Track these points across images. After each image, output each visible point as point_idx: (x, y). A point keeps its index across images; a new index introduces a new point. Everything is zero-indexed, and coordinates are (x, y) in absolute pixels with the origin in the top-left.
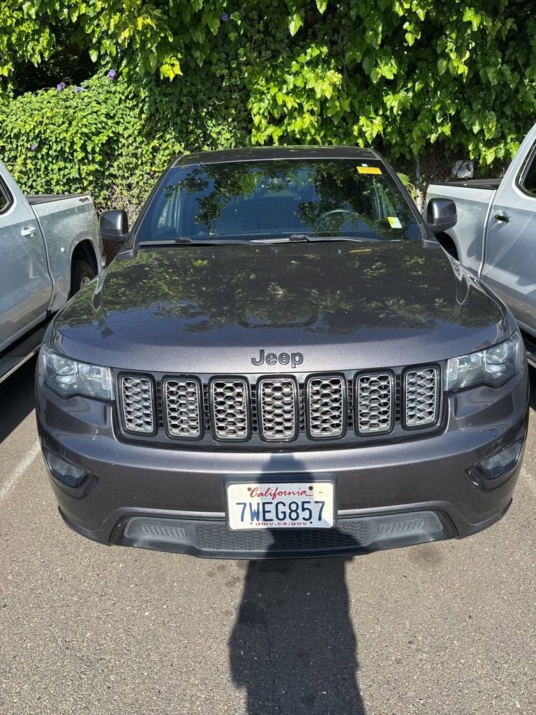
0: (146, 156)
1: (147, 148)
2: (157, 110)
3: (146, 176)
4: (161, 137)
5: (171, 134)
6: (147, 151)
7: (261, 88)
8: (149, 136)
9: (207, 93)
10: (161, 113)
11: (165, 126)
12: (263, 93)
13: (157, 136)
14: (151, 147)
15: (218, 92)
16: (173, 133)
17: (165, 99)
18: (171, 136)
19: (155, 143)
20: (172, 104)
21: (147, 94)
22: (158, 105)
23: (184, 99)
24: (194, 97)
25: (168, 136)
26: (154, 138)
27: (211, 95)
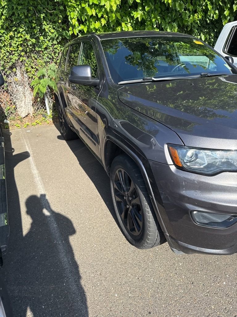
0: (7, 42)
1: (7, 37)
2: (13, 14)
3: (8, 54)
4: (16, 30)
5: (23, 28)
6: (7, 38)
7: (73, 4)
8: (8, 29)
9: (42, 5)
10: (17, 15)
11: (18, 23)
12: (75, 7)
13: (13, 30)
14: (9, 36)
15: (48, 5)
16: (24, 28)
17: (20, 7)
18: (23, 30)
19: (11, 33)
20: (23, 10)
21: (6, 3)
22: (14, 11)
23: (31, 8)
24: (36, 7)
25: (21, 30)
26: (10, 31)
27: (44, 7)
